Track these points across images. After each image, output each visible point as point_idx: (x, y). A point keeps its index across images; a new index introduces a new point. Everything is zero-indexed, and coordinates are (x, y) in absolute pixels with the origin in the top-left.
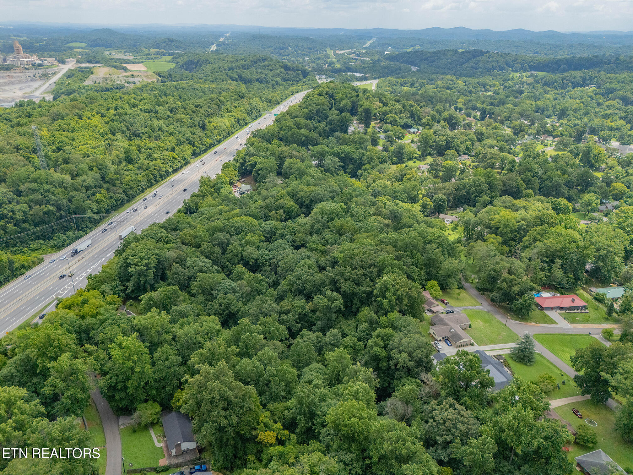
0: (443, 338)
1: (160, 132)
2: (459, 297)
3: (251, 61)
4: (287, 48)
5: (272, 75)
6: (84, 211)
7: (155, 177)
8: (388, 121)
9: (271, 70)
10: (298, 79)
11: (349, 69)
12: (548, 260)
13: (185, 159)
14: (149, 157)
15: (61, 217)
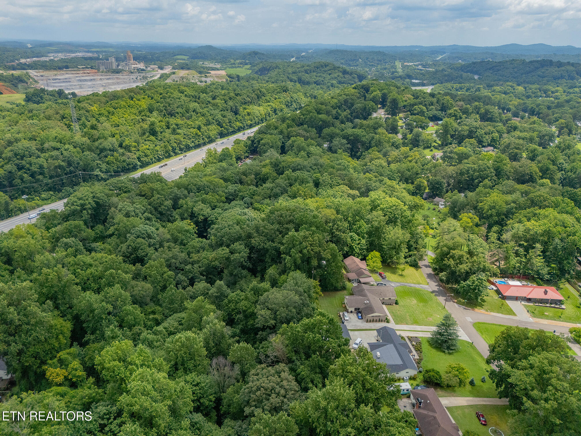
0: (356, 309)
1: (193, 114)
2: (404, 273)
3: (315, 67)
4: (358, 60)
5: (329, 78)
6: (92, 170)
7: (174, 150)
8: (415, 112)
9: (330, 74)
10: (352, 82)
11: (409, 77)
12: (525, 244)
13: (209, 137)
14: (174, 132)
15: (71, 172)
